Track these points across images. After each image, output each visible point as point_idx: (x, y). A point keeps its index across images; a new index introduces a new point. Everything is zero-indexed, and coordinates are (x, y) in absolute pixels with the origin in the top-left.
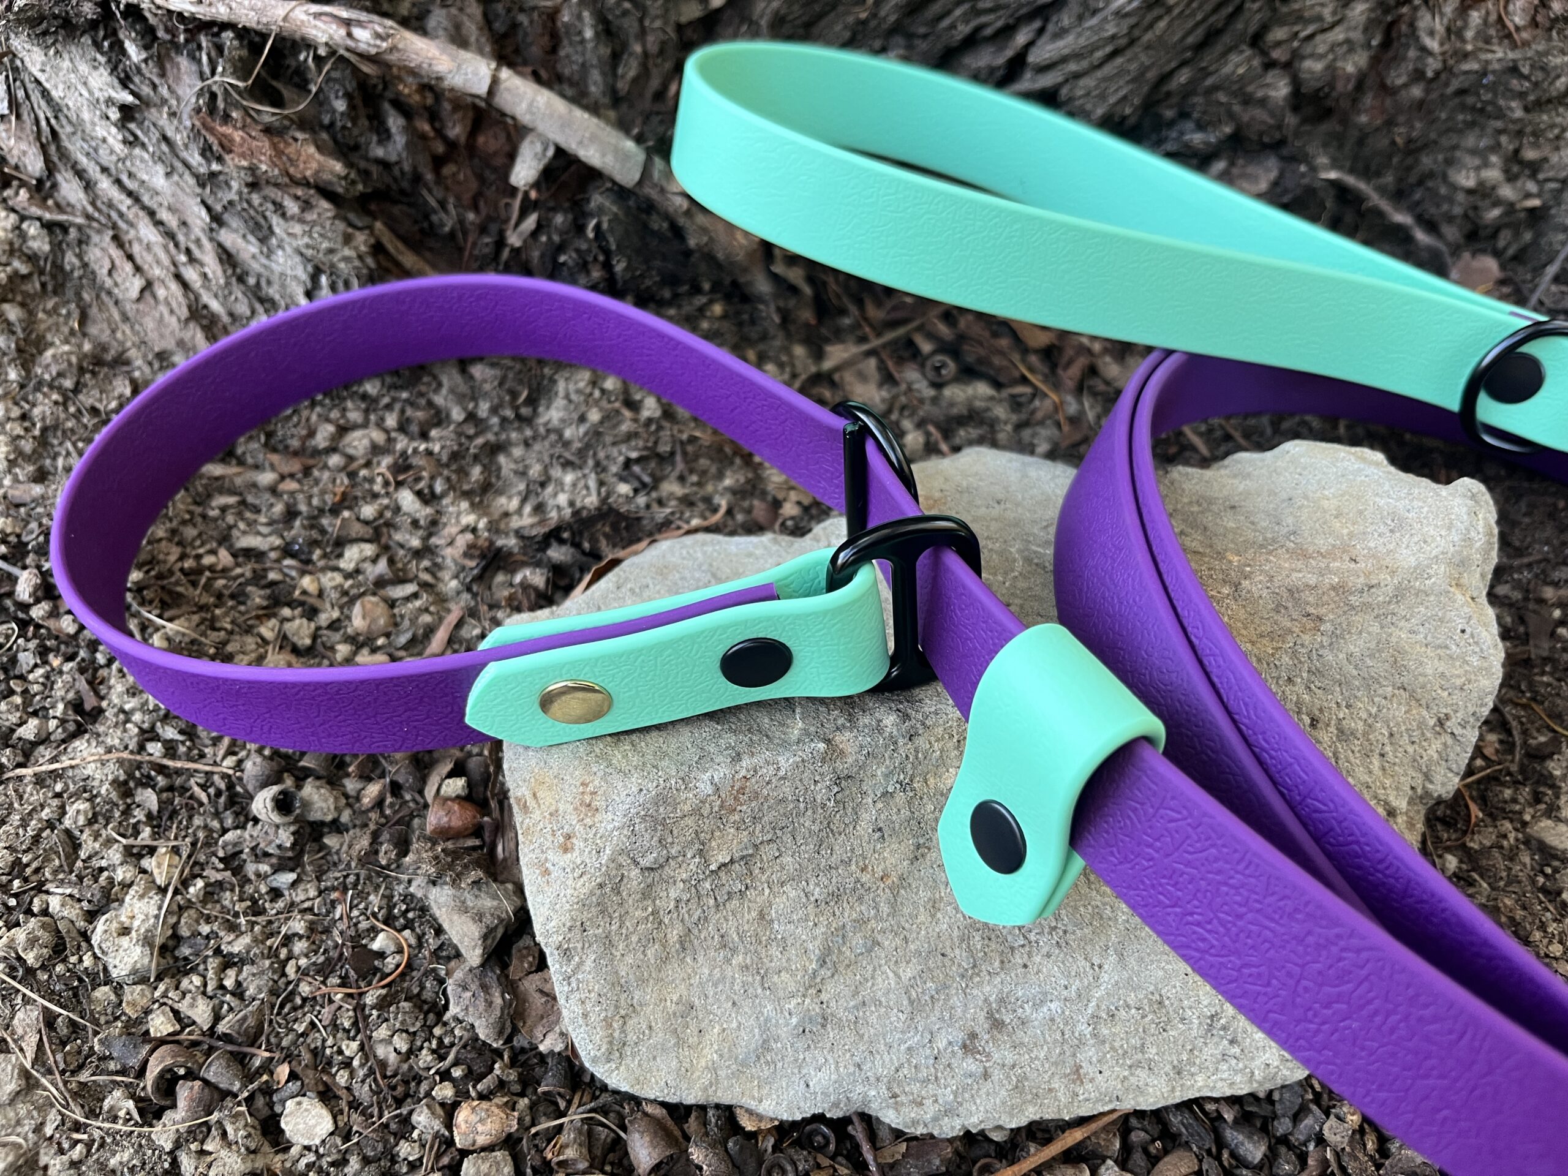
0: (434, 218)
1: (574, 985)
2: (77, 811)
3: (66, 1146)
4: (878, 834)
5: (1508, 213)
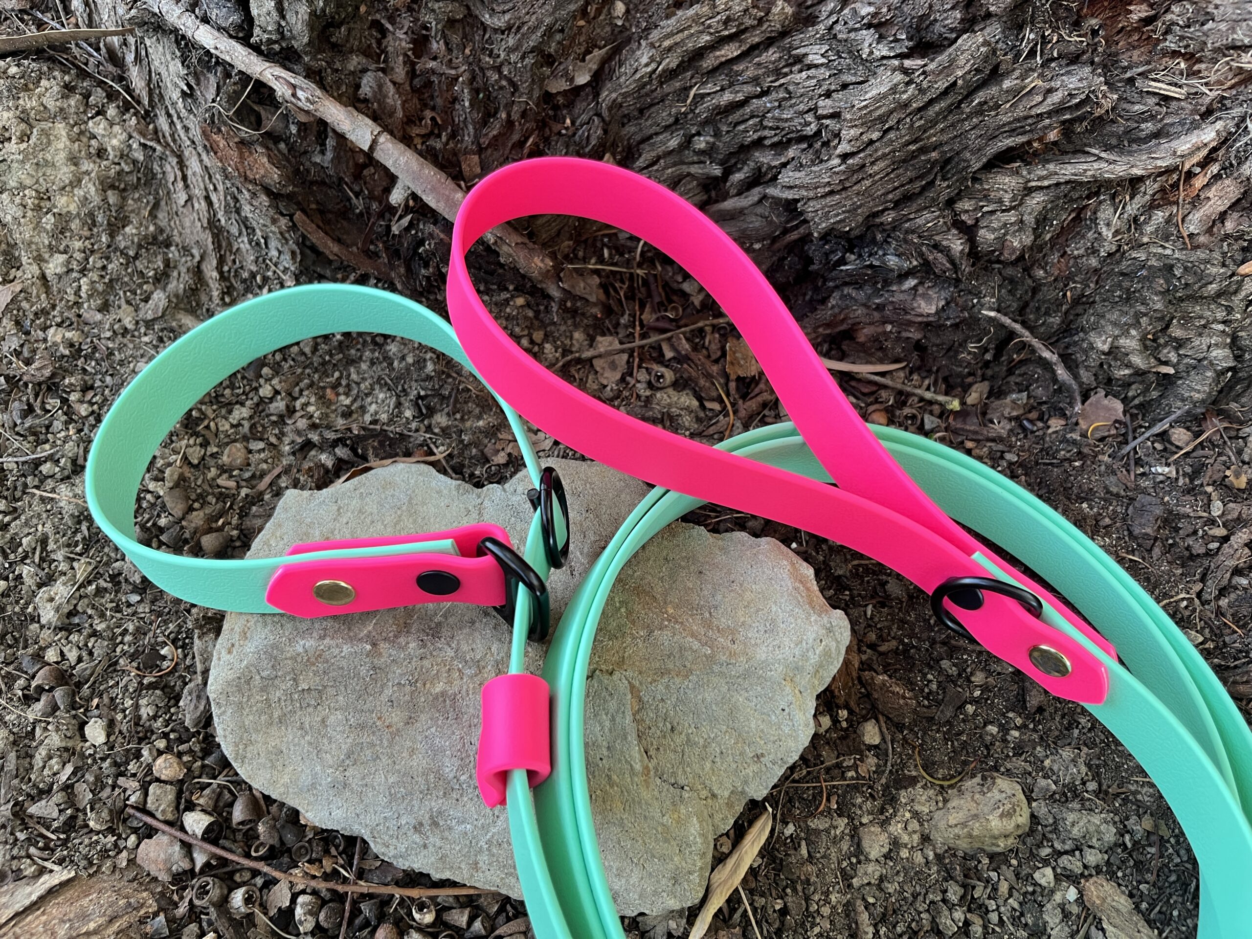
4: (390, 703)
5: (1140, 373)
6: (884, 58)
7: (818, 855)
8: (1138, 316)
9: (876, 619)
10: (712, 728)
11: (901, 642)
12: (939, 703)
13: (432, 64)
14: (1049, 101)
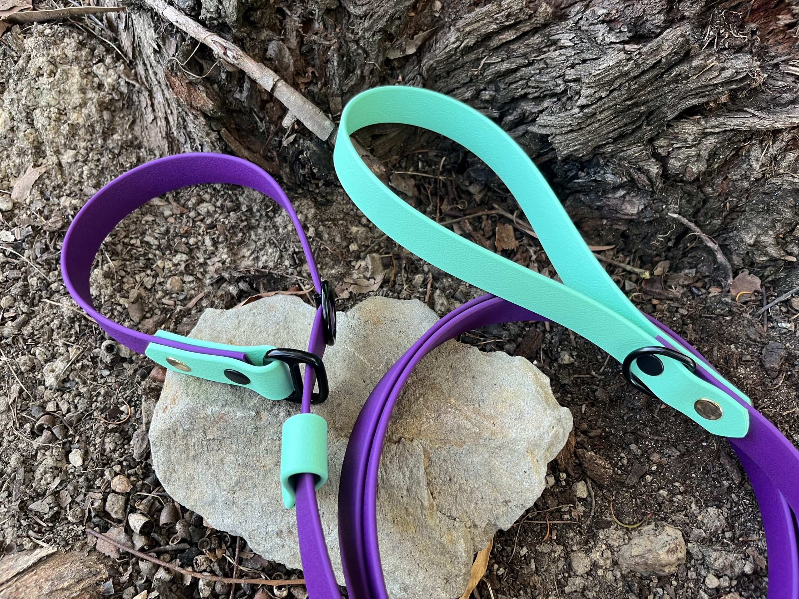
0: (258, 124)
5: (773, 260)
6: (612, 43)
7: (542, 570)
8: (774, 221)
9: (588, 414)
10: (476, 481)
11: (604, 430)
12: (628, 473)
13: (315, 37)
14: (722, 76)
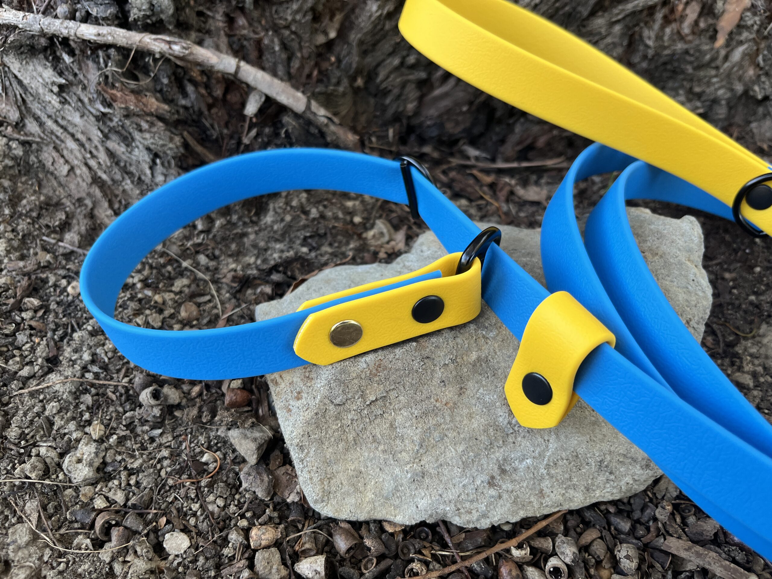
0: (208, 133)
1: (305, 464)
2: (52, 407)
3: (55, 565)
4: (443, 384)
